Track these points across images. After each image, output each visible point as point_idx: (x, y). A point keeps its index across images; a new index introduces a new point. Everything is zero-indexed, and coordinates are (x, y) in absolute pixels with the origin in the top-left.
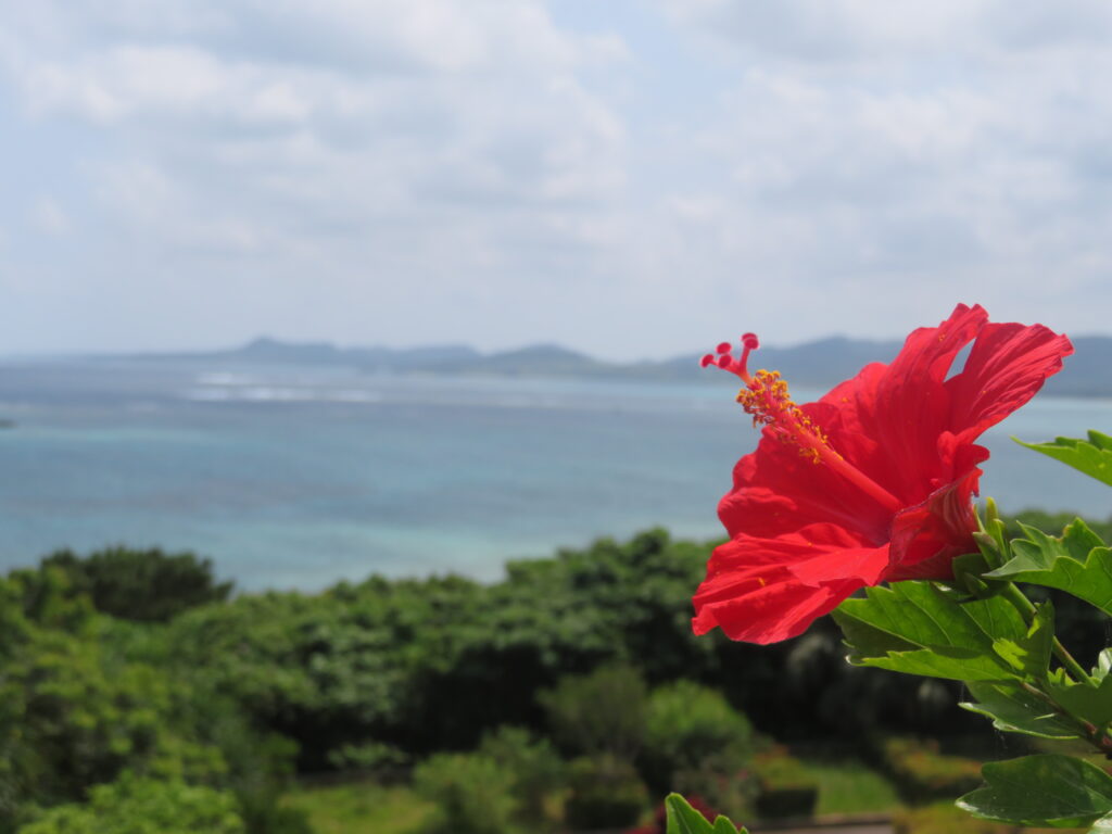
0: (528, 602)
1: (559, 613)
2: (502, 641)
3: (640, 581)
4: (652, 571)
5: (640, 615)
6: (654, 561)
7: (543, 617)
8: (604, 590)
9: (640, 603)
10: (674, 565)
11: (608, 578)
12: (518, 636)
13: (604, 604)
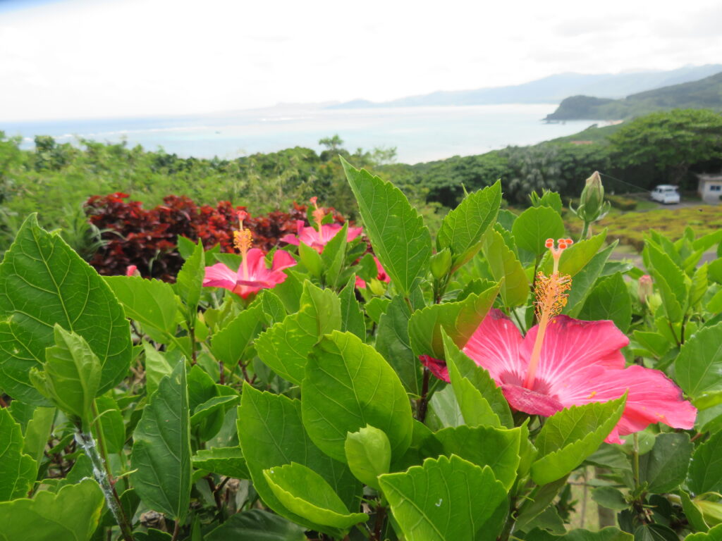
0: (444, 176)
1: (453, 178)
2: (440, 186)
3: (472, 168)
4: (474, 166)
5: (473, 177)
6: (474, 163)
7: (450, 180)
8: (463, 171)
9: (473, 174)
10: (480, 164)
11: (463, 168)
12: (444, 185)
13: (464, 175)
